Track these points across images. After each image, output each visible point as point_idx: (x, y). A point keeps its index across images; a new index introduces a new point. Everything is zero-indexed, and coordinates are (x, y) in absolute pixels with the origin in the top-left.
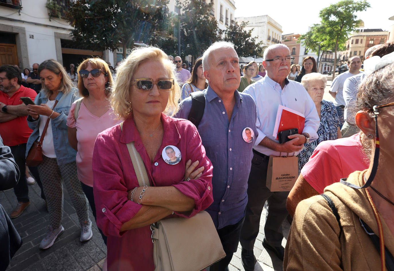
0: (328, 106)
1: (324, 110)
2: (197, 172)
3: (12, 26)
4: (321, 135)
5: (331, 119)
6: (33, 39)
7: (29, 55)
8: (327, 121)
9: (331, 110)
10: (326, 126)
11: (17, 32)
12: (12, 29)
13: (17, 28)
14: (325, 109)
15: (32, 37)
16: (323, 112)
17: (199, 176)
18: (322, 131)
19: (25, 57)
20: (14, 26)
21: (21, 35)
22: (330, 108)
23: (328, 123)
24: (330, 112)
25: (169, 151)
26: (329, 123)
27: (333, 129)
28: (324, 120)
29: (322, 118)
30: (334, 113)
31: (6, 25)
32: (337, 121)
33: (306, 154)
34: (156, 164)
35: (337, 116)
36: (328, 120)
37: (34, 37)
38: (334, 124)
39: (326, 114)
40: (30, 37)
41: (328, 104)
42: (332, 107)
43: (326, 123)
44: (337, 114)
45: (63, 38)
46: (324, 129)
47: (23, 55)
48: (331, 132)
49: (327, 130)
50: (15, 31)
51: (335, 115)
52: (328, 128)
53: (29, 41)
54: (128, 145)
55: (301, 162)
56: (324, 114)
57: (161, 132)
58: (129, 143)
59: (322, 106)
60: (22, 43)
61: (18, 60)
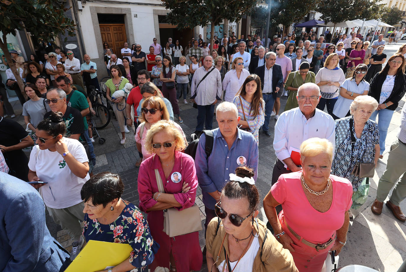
0: (371, 126)
1: (366, 130)
2: (186, 189)
3: (121, 8)
4: (356, 150)
5: (370, 138)
6: (136, 18)
7: (134, 32)
8: (366, 139)
9: (373, 130)
10: (364, 143)
11: (125, 13)
12: (121, 11)
13: (125, 9)
14: (367, 128)
15: (136, 16)
16: (365, 131)
17: (187, 191)
18: (358, 147)
19: (131, 35)
20: (123, 8)
21: (128, 15)
22: (373, 128)
23: (366, 141)
24: (372, 132)
25: (175, 175)
26: (368, 141)
27: (370, 146)
28: (363, 138)
29: (362, 137)
30: (375, 133)
31: (117, 8)
32: (377, 139)
33: (340, 162)
34: (168, 182)
35: (378, 136)
36: (368, 139)
37: (137, 16)
38: (372, 142)
39: (367, 133)
40: (135, 17)
41: (372, 125)
42: (375, 127)
43: (364, 141)
44: (378, 134)
45: (160, 14)
46: (361, 145)
47: (130, 32)
48: (367, 149)
49: (363, 147)
50: (123, 13)
51: (377, 134)
52: (365, 145)
53: (134, 19)
54: (155, 170)
55: (335, 167)
56: (364, 133)
57: (173, 163)
58: (156, 169)
59: (365, 125)
60: (129, 23)
61: (126, 37)
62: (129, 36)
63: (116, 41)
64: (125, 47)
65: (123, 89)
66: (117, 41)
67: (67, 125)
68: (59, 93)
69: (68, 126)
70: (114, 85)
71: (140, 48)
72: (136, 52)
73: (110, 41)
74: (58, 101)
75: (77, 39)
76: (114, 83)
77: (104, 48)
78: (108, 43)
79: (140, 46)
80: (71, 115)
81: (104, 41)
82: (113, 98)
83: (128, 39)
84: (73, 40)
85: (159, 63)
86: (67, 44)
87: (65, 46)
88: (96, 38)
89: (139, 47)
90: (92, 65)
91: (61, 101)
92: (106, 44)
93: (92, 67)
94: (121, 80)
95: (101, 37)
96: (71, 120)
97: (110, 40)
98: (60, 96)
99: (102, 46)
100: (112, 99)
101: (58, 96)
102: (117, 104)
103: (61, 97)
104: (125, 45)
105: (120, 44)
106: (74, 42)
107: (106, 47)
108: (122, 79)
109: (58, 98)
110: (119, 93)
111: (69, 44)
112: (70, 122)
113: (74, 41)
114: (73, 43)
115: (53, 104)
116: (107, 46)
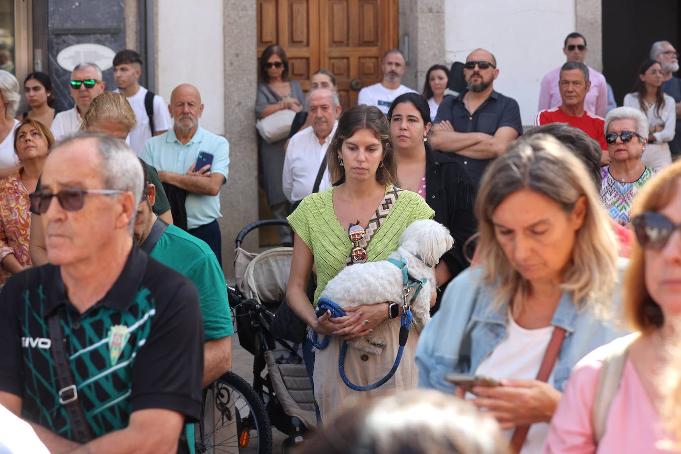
19: (431, 11)
61: (397, 23)
62: (416, 18)
63: (334, 43)
64: (387, 78)
65: (394, 256)
66: (339, 43)
67: (115, 354)
68: (107, 159)
69: (121, 358)
70: (339, 229)
71: (486, 74)
72: (462, 96)
73: (301, 42)
74: (90, 205)
75: (123, 20)
76: (340, 219)
77: (264, 76)
78: (290, 52)
79: (487, 59)
80: (142, 296)
81: (265, 39)
82: (324, 306)
83: (406, 34)
84: (103, 26)
85: (624, 155)
86: (69, 45)
87: (58, 52)
88: (226, 16)
89: (484, 66)
90: (207, 150)
91: (107, 209)
92: (274, 59)
93: (205, 159)
94: (389, 202)
95: (252, 13)
96: (142, 327)
97: (300, 36)
98: (106, 173)
99: (252, 66)
100: (319, 314)
101: (94, 173)
102: (345, 343)
103: (108, 183)
104: (388, 68)
105: (354, 62)
106: (103, 37)
107: (275, 71)
108: (392, 196)
109: (93, 186)
110: (371, 279)
111: (78, 42)
112: (133, 339)
113: (104, 32)
114: (98, 42)
115: (62, 216)
116: (281, 70)
